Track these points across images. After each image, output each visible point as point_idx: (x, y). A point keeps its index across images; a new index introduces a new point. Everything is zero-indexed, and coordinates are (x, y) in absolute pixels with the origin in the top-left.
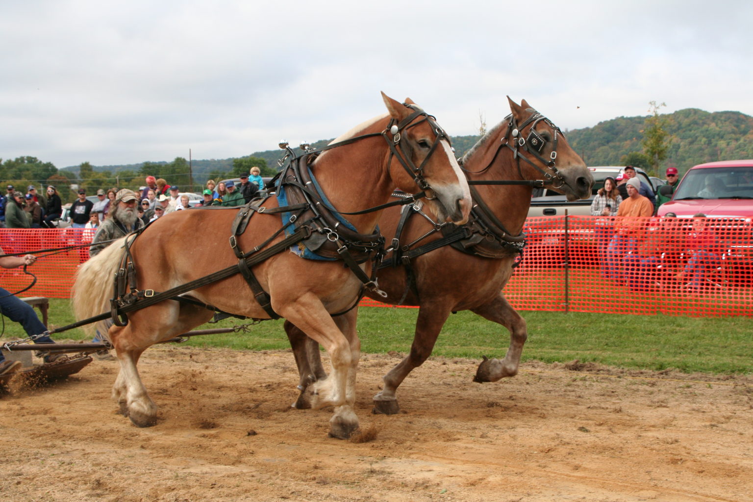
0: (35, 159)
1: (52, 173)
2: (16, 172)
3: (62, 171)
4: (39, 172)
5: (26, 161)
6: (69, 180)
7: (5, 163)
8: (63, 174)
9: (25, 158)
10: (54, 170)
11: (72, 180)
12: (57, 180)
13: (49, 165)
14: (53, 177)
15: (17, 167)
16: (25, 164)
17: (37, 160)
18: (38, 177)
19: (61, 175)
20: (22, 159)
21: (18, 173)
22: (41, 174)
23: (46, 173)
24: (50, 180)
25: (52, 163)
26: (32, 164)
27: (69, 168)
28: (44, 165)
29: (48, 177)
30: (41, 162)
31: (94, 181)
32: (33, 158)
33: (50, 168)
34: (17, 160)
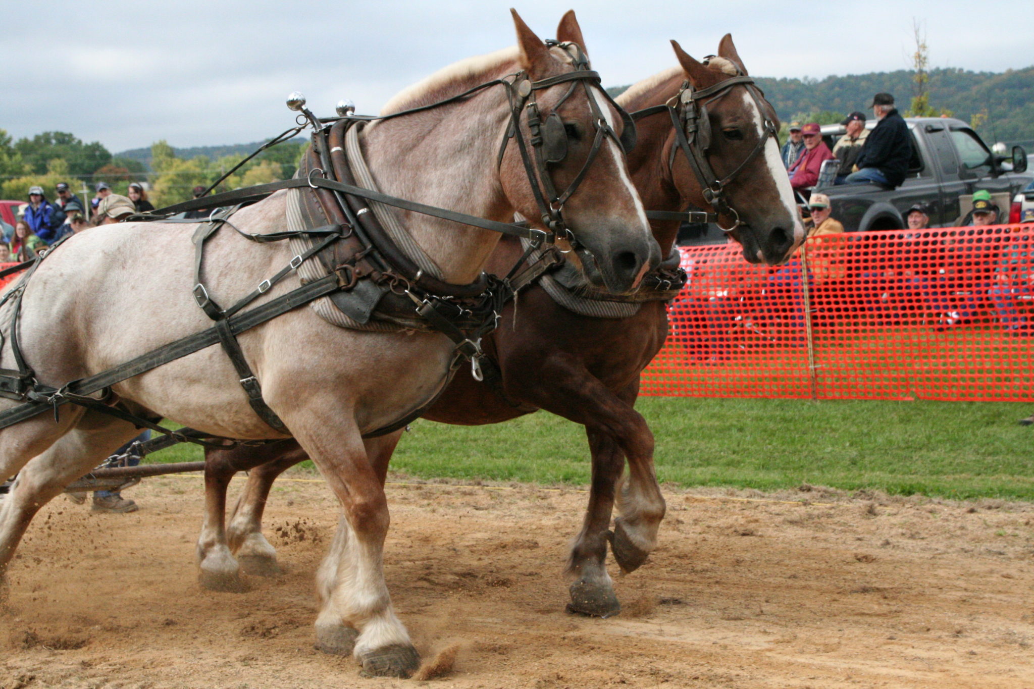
0: (70, 135)
1: (101, 162)
2: (37, 160)
3: (121, 156)
4: (79, 161)
5: (54, 141)
6: (133, 174)
7: (17, 145)
8: (121, 164)
9: (52, 135)
10: (106, 157)
11: (138, 174)
12: (113, 175)
13: (96, 147)
14: (105, 169)
15: (40, 152)
16: (52, 146)
17: (73, 139)
18: (77, 169)
19: (118, 166)
20: (47, 138)
21: (40, 162)
22: (82, 164)
23: (93, 163)
24: (100, 175)
25: (101, 143)
26: (63, 146)
27: (131, 153)
28: (87, 147)
29: (96, 168)
30: (80, 142)
31: (178, 175)
32: (66, 135)
33: (97, 153)
34: (38, 138)
